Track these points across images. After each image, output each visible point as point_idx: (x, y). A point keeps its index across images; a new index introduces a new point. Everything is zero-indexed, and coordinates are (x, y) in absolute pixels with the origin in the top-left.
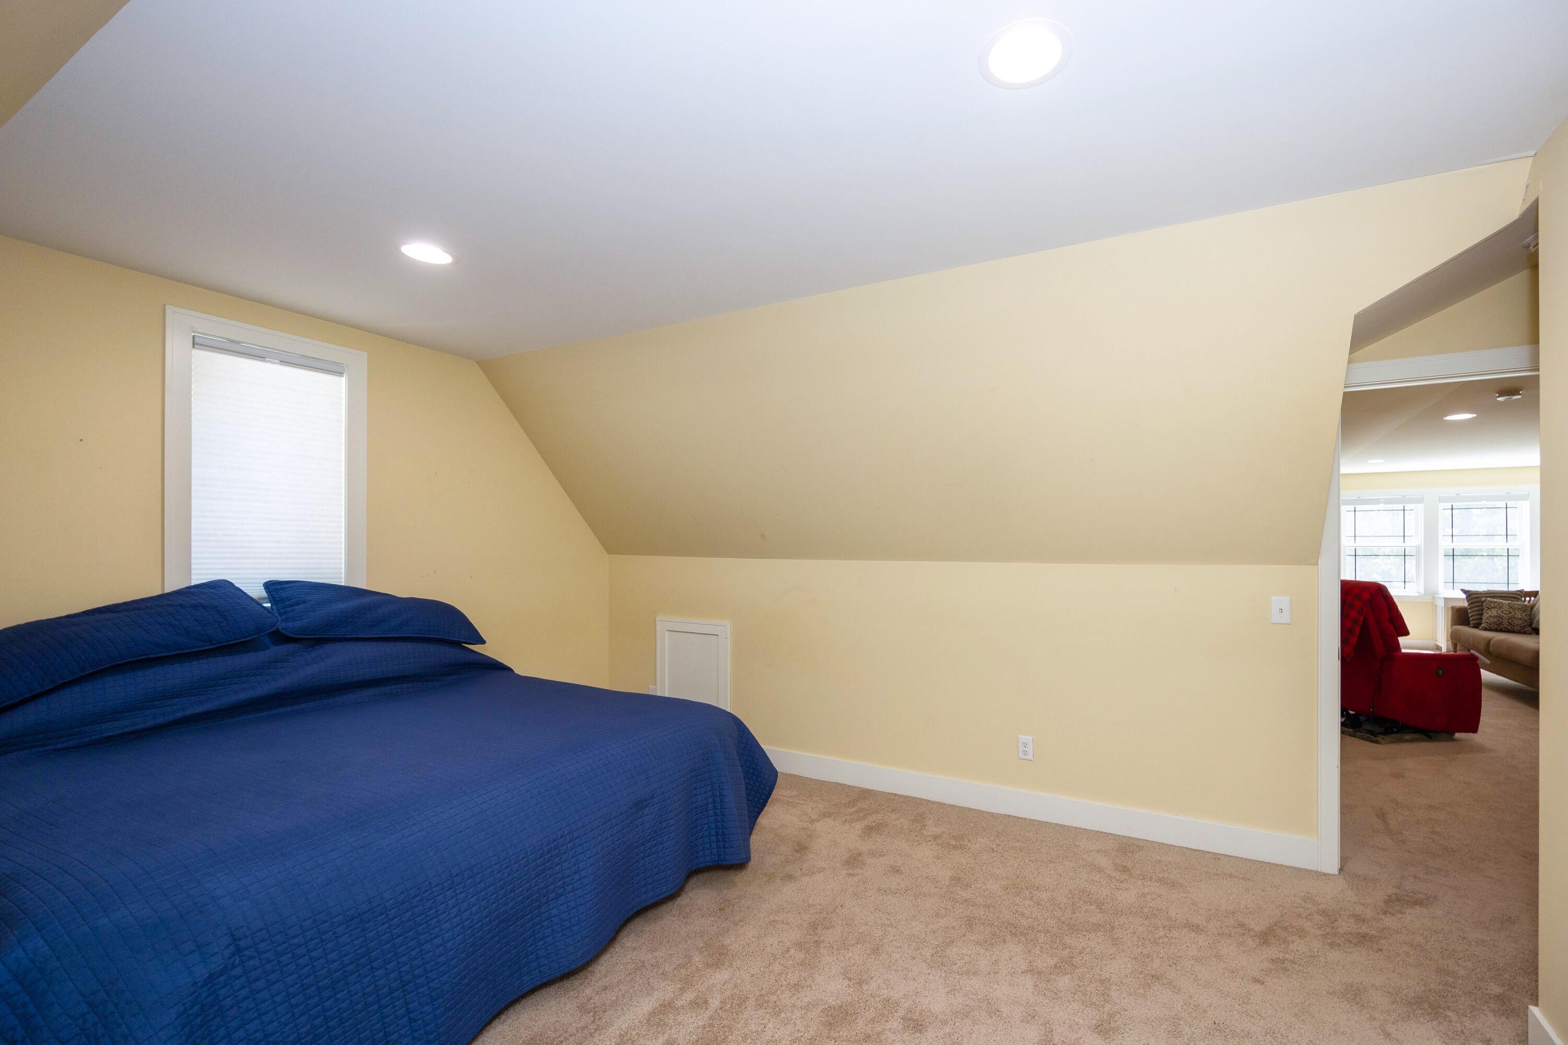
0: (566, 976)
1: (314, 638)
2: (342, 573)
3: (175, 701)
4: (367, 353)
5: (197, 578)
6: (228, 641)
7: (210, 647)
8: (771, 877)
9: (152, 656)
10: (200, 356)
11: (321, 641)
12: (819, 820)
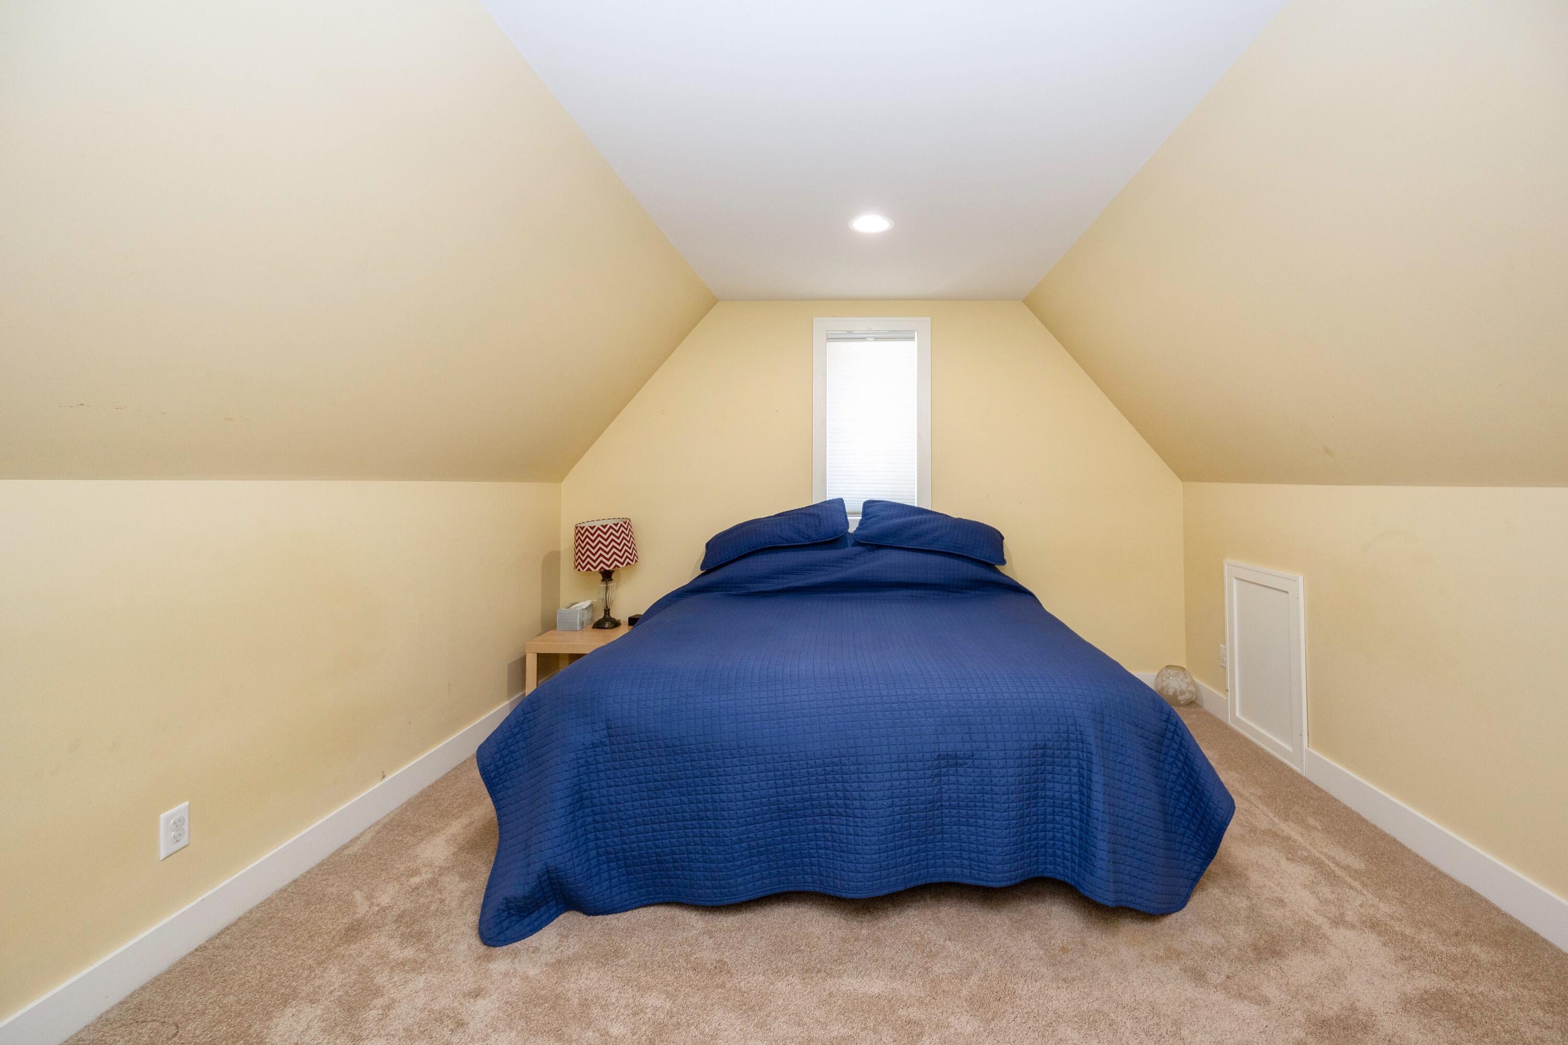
0: (835, 898)
1: (875, 544)
2: (914, 496)
3: (789, 576)
4: (930, 318)
5: (829, 497)
6: (817, 540)
7: (808, 543)
8: (1173, 955)
9: (779, 545)
10: (831, 345)
11: (879, 547)
12: (1353, 927)
